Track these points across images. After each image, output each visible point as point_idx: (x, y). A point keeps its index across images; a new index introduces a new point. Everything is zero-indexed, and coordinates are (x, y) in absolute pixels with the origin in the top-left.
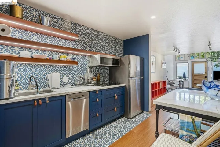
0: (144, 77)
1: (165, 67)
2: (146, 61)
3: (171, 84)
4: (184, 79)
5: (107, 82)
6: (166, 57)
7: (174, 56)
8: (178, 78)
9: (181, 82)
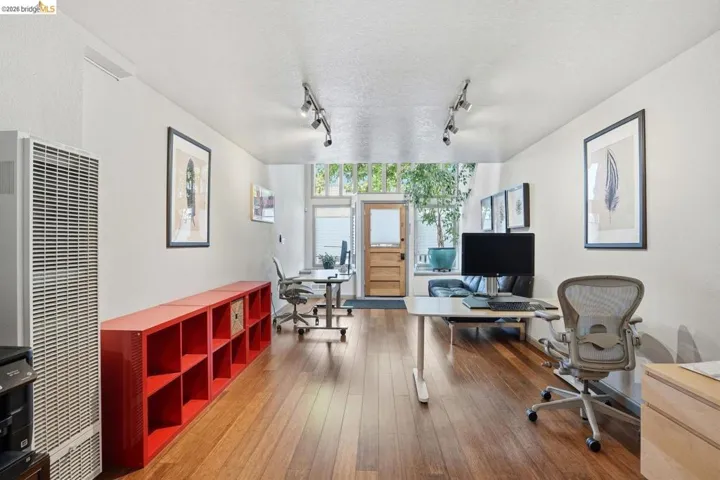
1: (271, 220)
3: (293, 297)
9: (334, 286)
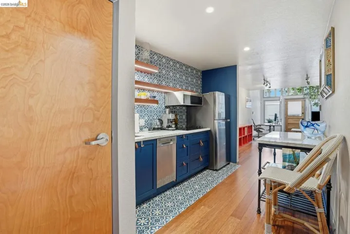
0: (229, 119)
1: (250, 107)
2: (232, 99)
3: (258, 130)
4: (275, 123)
5: (184, 126)
6: (251, 92)
7: (261, 91)
8: (266, 121)
9: (272, 127)
